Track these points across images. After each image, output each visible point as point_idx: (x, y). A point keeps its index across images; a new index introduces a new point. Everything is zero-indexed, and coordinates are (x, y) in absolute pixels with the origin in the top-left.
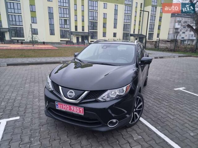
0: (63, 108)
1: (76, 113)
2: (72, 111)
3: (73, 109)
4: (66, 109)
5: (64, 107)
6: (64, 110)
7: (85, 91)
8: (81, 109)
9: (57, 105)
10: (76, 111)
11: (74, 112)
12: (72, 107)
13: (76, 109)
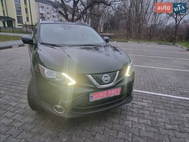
0: (99, 97)
1: (113, 95)
2: (110, 95)
3: (110, 93)
4: (103, 96)
5: (100, 95)
6: (100, 98)
7: (117, 71)
8: (119, 90)
9: (92, 97)
10: (114, 94)
11: (111, 96)
12: (110, 91)
13: (114, 92)
